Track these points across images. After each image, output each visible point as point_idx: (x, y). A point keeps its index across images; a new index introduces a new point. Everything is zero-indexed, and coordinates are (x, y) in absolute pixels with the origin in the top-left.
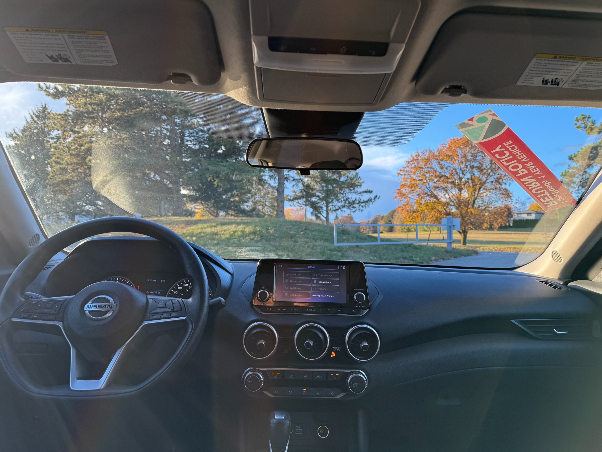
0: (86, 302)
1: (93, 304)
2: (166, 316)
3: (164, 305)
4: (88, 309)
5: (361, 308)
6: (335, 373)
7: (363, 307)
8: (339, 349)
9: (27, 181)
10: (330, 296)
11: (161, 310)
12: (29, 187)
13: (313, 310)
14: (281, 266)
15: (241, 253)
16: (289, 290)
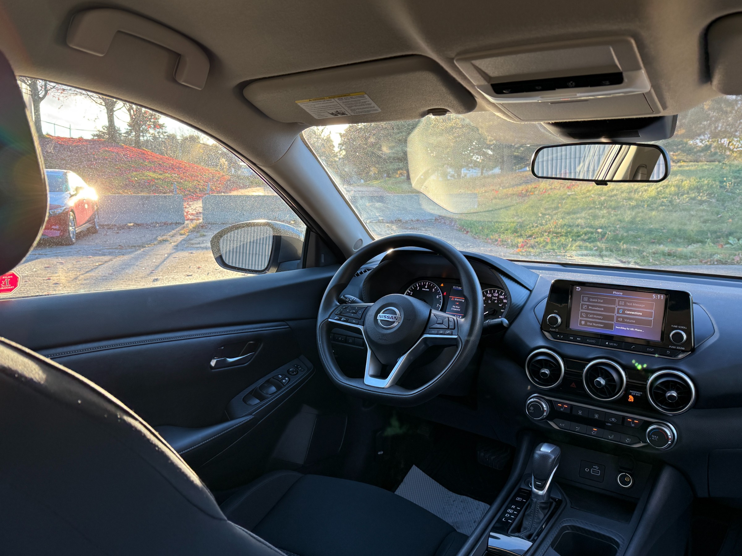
0: (378, 312)
1: (384, 315)
2: (441, 332)
3: (441, 322)
4: (380, 318)
5: (679, 350)
6: (633, 419)
7: (683, 349)
8: (638, 394)
9: (348, 193)
10: (639, 330)
11: (438, 326)
12: (350, 198)
13: (615, 345)
14: (579, 289)
15: (571, 257)
16: (587, 317)
